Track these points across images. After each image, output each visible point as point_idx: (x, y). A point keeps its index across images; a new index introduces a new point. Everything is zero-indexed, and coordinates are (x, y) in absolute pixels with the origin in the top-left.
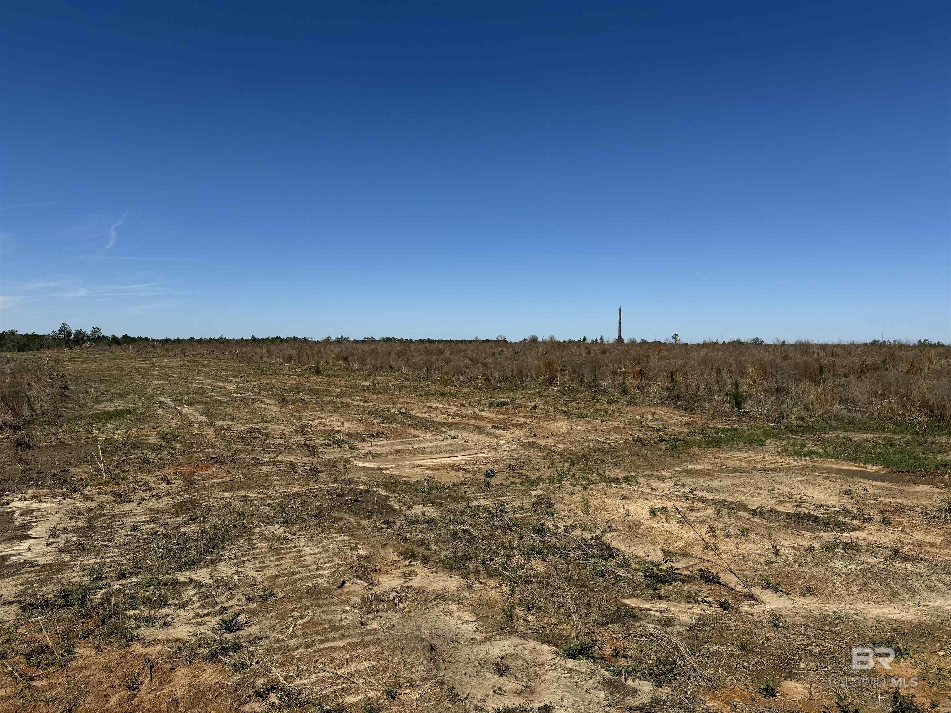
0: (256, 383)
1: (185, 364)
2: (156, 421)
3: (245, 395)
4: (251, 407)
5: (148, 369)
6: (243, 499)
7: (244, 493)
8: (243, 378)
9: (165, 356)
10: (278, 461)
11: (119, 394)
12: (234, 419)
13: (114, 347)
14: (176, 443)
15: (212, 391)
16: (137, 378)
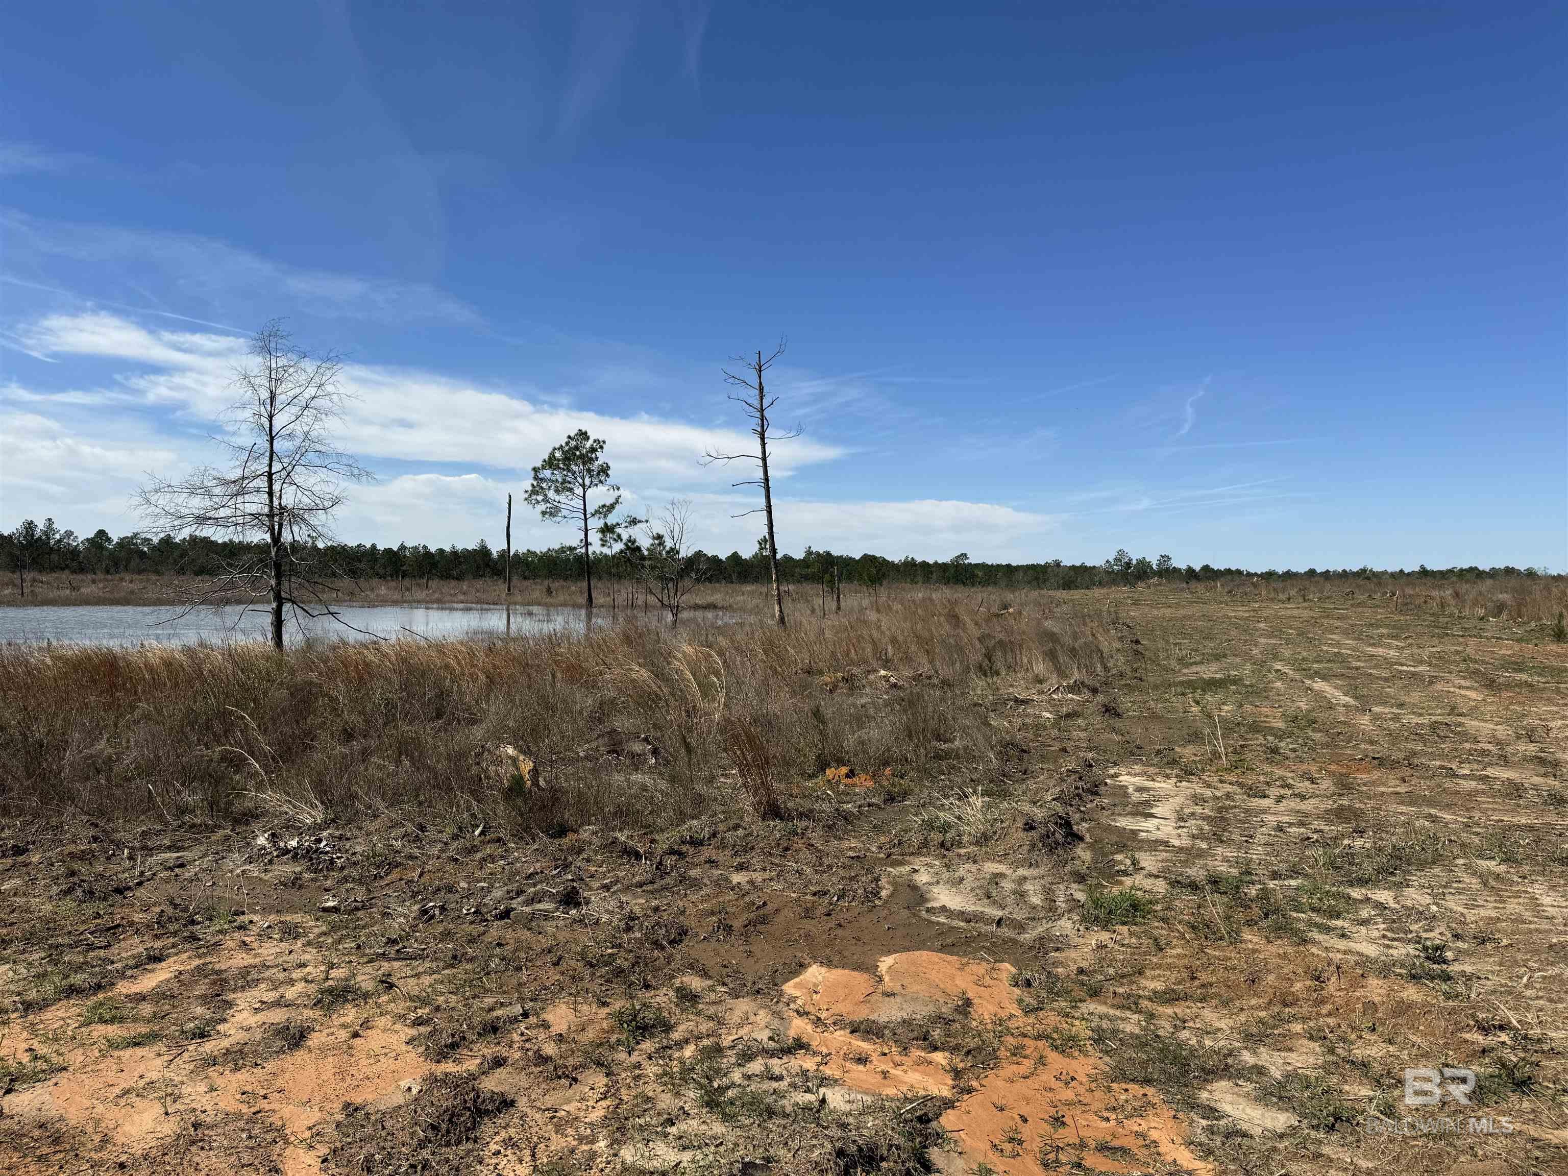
0: (1434, 649)
1: (1306, 614)
2: (1277, 698)
3: (1416, 669)
4: (1430, 689)
5: (1247, 619)
6: (1433, 819)
7: (1433, 811)
8: (1410, 641)
9: (1272, 600)
10: (1488, 776)
11: (1212, 655)
12: (1401, 705)
13: (1194, 584)
14: (1314, 730)
15: (1358, 659)
16: (1234, 633)
